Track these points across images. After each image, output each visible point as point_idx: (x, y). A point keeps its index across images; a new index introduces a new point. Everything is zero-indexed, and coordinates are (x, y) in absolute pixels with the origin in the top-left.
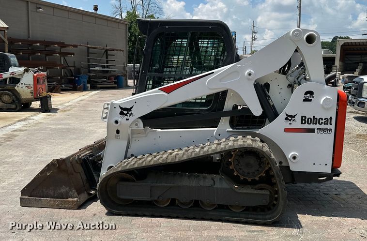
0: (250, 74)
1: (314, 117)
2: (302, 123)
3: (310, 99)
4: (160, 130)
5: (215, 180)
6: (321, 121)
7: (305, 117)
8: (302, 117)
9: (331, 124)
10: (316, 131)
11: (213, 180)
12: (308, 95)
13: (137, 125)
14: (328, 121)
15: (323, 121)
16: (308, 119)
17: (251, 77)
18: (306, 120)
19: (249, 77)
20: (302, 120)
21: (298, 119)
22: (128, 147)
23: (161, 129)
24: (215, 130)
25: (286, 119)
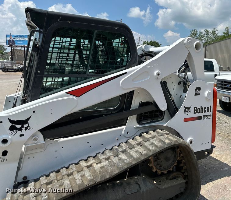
0: (158, 75)
1: (201, 107)
2: (194, 113)
3: (199, 93)
4: (62, 140)
5: (139, 183)
6: (205, 110)
7: (196, 108)
8: (195, 108)
9: (211, 111)
10: (203, 117)
11: (138, 184)
12: (198, 90)
13: (36, 140)
14: (209, 109)
15: (206, 110)
16: (198, 109)
17: (159, 77)
18: (197, 110)
19: (157, 76)
20: (194, 110)
21: (192, 109)
22: (19, 169)
23: (64, 138)
24: (123, 129)
25: (185, 111)
